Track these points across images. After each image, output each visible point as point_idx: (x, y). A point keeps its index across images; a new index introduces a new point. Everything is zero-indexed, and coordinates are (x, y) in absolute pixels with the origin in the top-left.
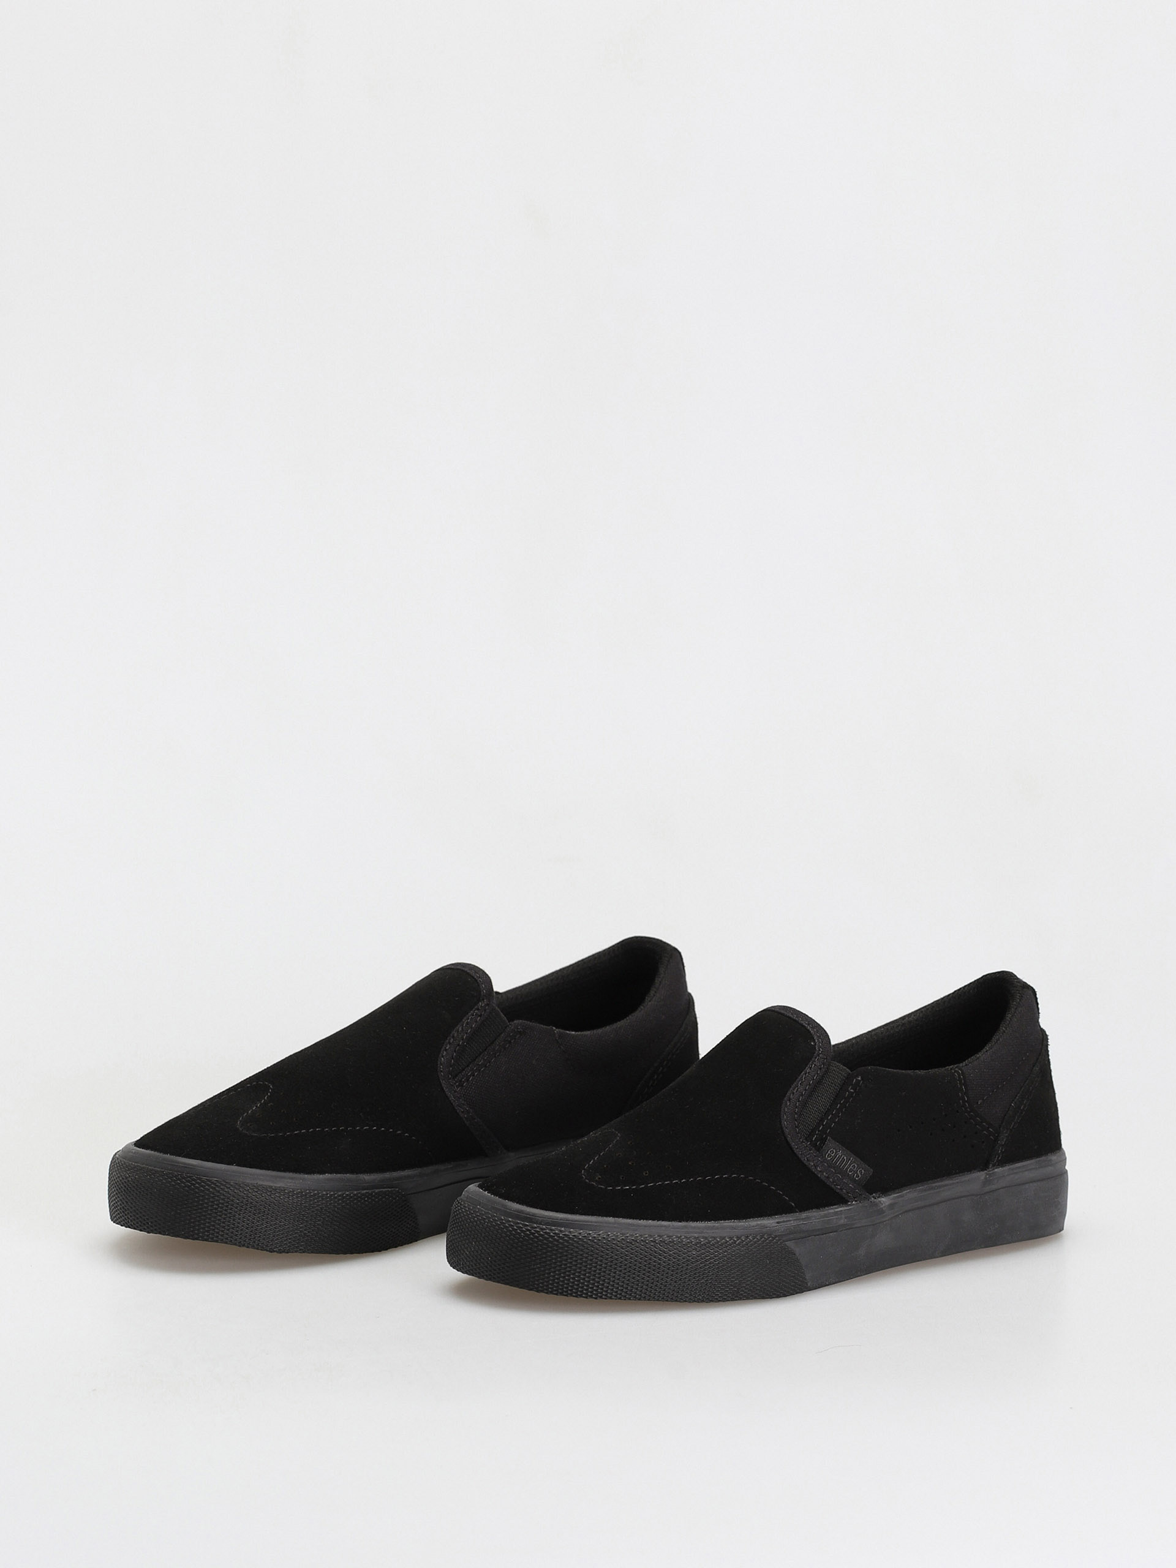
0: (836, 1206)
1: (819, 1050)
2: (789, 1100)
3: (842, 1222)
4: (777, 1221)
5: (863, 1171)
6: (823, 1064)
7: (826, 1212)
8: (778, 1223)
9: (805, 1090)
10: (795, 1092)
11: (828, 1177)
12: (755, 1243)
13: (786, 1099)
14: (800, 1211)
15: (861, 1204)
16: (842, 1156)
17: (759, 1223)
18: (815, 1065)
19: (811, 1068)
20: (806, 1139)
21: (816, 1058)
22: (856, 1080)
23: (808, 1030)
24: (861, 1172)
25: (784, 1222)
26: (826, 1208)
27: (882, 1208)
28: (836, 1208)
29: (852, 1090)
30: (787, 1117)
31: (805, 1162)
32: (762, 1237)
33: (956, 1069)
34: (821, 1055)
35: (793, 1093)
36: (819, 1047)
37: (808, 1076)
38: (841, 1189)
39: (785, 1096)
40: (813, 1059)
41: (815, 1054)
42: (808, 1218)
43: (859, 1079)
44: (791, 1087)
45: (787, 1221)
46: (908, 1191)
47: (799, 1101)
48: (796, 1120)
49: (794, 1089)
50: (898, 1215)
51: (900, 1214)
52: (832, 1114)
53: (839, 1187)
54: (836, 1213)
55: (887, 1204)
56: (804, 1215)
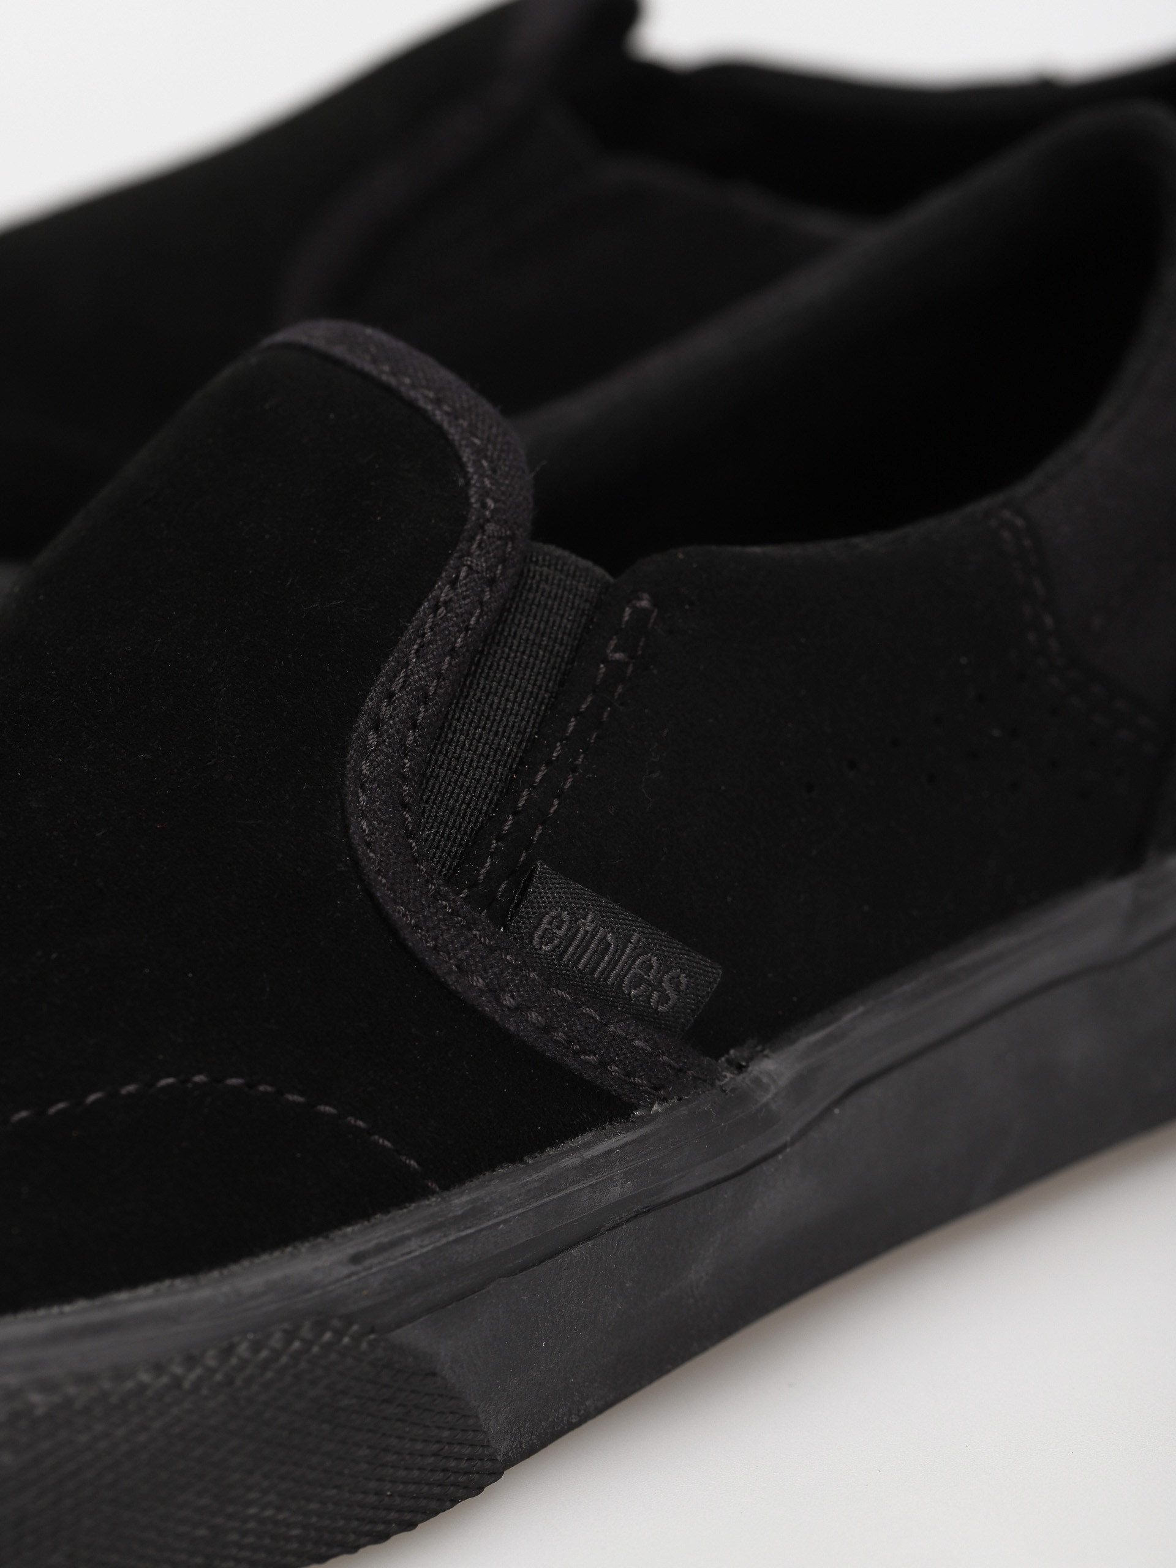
0: (587, 1137)
1: (484, 506)
2: (377, 724)
3: (616, 1193)
4: (350, 1250)
5: (683, 979)
6: (503, 560)
7: (548, 1171)
8: (356, 1259)
9: (439, 676)
10: (396, 687)
11: (547, 1029)
12: (265, 1365)
13: (362, 721)
14: (446, 1187)
15: (683, 1111)
16: (595, 931)
17: (276, 1275)
18: (470, 567)
19: (453, 583)
20: (448, 880)
21: (472, 539)
22: (634, 607)
23: (439, 427)
24: (675, 983)
25: (380, 1249)
26: (551, 1152)
27: (766, 1105)
28: (586, 1146)
29: (618, 656)
30: (371, 801)
31: (451, 980)
32: (290, 1336)
33: (1007, 514)
34: (490, 527)
35: (391, 695)
36: (485, 493)
37: (445, 619)
38: (603, 1065)
39: (357, 712)
40: (462, 546)
41: (468, 526)
42: (475, 1212)
43: (645, 603)
44: (378, 671)
45: (393, 1244)
46: (861, 1009)
47: (414, 726)
48: (405, 806)
49: (391, 680)
50: (828, 1110)
51: (837, 1103)
52: (549, 763)
53: (591, 1058)
54: (587, 1168)
55: (783, 1082)
56: (460, 1200)
